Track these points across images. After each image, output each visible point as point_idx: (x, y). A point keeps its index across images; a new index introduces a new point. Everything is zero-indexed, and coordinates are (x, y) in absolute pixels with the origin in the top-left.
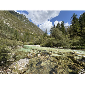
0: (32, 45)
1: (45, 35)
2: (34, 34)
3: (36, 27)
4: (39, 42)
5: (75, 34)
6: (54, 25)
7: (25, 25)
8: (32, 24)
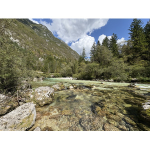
0: (58, 77)
1: (82, 59)
2: (63, 59)
3: (65, 47)
4: (71, 72)
5: (138, 55)
6: (99, 42)
7: (47, 43)
8: (59, 41)
